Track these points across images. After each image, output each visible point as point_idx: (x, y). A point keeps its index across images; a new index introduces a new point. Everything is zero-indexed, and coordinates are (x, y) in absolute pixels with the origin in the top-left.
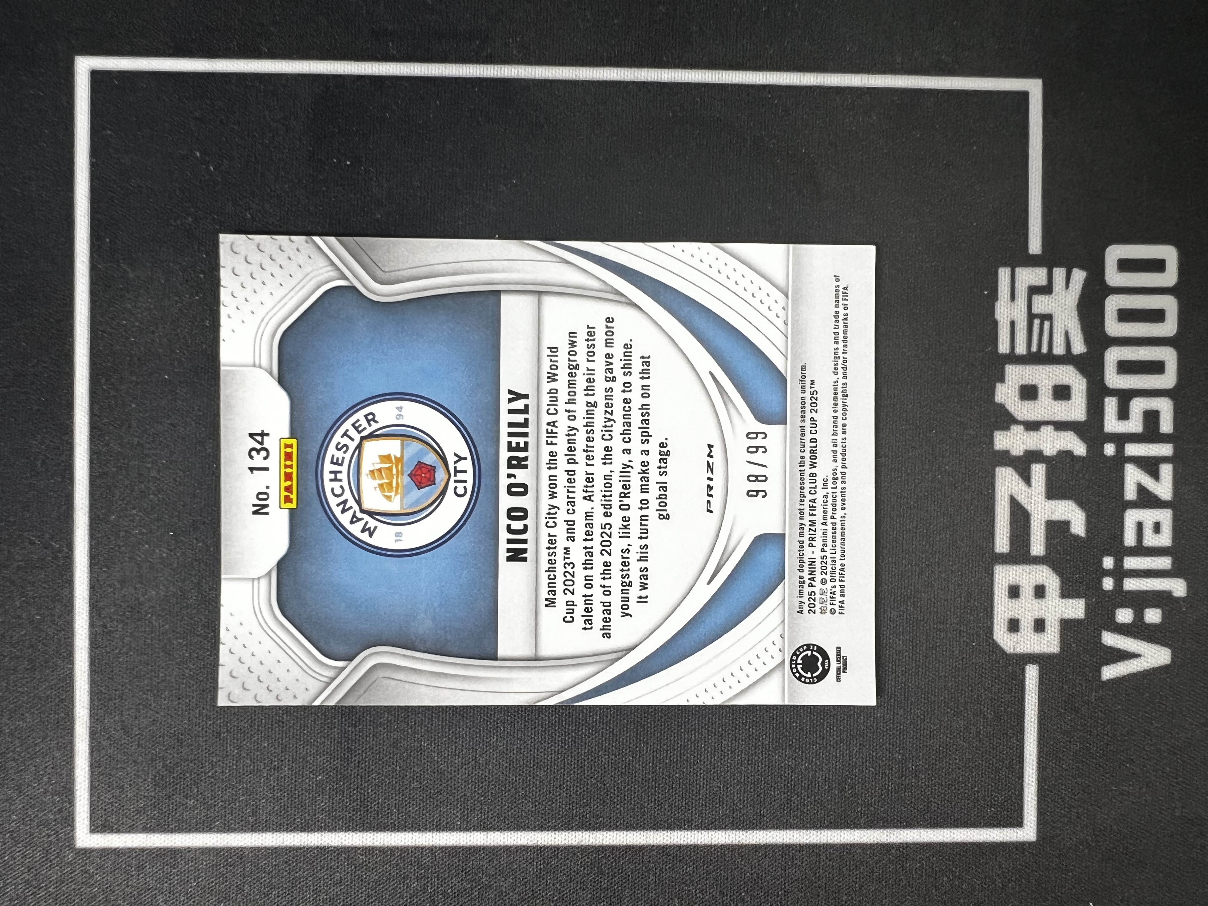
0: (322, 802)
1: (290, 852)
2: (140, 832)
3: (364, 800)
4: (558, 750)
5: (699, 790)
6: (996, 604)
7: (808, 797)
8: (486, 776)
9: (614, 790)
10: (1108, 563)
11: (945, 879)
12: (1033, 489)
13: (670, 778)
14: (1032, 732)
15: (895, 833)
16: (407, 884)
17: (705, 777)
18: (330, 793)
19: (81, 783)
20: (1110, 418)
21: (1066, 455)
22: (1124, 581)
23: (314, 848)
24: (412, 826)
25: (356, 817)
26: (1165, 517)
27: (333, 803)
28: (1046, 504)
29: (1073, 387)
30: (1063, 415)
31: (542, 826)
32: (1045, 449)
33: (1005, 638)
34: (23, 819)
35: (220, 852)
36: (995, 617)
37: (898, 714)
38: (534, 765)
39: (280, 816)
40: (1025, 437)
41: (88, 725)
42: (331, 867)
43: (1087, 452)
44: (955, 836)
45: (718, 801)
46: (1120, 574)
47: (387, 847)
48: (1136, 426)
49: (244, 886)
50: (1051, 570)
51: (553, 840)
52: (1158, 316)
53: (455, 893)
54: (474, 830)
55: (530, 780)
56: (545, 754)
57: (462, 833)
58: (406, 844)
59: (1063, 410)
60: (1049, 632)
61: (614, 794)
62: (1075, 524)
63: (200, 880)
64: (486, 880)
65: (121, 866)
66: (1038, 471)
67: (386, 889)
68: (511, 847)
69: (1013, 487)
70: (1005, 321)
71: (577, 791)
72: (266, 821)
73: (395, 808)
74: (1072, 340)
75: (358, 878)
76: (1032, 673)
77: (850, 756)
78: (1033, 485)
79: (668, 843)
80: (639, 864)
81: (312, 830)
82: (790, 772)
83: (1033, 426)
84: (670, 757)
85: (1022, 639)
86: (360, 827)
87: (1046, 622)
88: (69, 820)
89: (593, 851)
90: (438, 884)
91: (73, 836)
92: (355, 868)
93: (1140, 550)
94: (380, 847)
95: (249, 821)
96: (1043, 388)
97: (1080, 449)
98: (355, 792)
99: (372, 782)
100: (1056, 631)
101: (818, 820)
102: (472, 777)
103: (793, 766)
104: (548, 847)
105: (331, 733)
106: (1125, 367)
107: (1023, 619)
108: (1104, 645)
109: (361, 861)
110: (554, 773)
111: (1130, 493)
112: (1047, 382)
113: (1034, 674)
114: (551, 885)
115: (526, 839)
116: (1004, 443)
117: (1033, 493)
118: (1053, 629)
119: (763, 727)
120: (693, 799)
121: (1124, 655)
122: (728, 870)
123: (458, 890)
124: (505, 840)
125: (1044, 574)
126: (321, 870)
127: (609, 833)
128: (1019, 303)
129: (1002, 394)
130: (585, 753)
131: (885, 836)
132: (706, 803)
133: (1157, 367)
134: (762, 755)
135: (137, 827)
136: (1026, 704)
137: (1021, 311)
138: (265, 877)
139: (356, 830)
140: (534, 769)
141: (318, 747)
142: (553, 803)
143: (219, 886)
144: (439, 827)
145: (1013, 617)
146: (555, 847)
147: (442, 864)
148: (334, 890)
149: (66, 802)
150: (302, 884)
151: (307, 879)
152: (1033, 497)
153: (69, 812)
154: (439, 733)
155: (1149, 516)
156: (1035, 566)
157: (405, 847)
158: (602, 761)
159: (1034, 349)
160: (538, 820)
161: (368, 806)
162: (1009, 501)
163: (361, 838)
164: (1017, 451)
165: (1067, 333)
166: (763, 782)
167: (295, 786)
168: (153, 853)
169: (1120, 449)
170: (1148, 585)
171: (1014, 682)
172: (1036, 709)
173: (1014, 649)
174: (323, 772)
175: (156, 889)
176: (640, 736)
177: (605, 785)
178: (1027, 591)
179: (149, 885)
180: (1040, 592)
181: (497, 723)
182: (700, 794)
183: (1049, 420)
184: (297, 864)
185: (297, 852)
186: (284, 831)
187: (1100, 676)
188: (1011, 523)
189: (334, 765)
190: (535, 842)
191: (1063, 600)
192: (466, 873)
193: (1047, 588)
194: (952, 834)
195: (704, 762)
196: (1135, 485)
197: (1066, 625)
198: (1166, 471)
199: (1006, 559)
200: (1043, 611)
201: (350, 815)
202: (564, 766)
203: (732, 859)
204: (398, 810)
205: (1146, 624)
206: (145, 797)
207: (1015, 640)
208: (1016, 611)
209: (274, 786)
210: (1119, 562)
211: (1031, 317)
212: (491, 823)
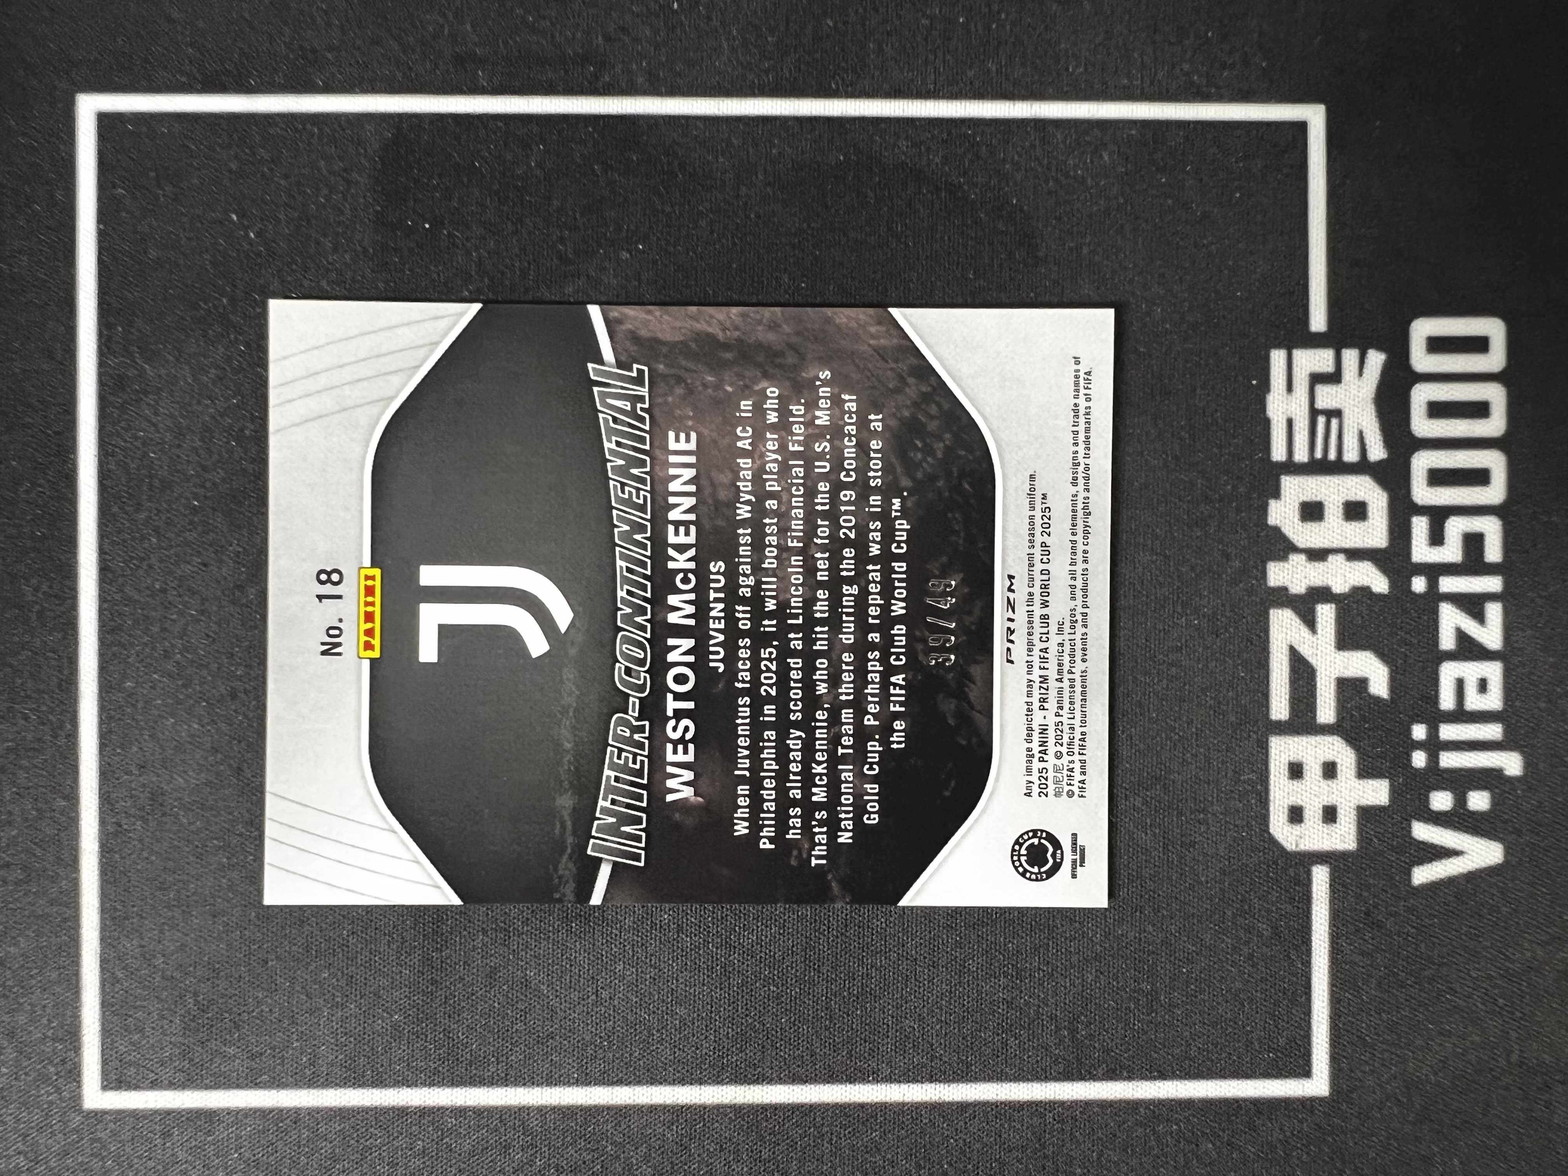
0: (400, 1048)
1: (358, 1113)
2: (165, 1089)
3: (453, 1045)
4: (704, 980)
5: (888, 1032)
6: (1272, 787)
7: (1029, 1040)
8: (610, 1015)
9: (777, 1032)
10: (1419, 732)
11: (1210, 1146)
12: (1319, 636)
13: (848, 1015)
14: (1322, 954)
15: (1143, 1086)
16: (509, 1154)
17: (895, 1015)
18: (409, 1038)
19: (89, 1027)
20: (1418, 543)
21: (1362, 593)
22: (1441, 756)
23: (389, 1109)
24: (516, 1079)
25: (443, 1068)
26: (1493, 671)
27: (413, 1051)
28: (1336, 655)
29: (1370, 503)
30: (1357, 540)
31: (683, 1079)
32: (1333, 584)
33: (1285, 832)
34: (16, 1073)
35: (269, 1114)
36: (1271, 804)
37: (1145, 931)
38: (672, 1000)
39: (345, 1067)
40: (1307, 570)
41: (99, 951)
42: (411, 1134)
43: (1390, 587)
44: (1222, 1090)
45: (911, 1045)
46: (1434, 746)
47: (483, 1107)
48: (1453, 553)
49: (299, 1158)
50: (1344, 742)
51: (698, 1097)
52: (1480, 410)
53: (571, 1166)
54: (595, 1084)
55: (667, 1020)
56: (686, 986)
57: (579, 1089)
58: (508, 1103)
59: (1357, 534)
60: (1343, 822)
61: (777, 1037)
62: (1375, 682)
63: (242, 1150)
64: (612, 1150)
65: (142, 1132)
66: (1326, 613)
67: (483, 1161)
68: (643, 1106)
69: (1293, 634)
70: (1280, 419)
71: (728, 1033)
72: (327, 1074)
73: (493, 1056)
74: (1367, 442)
75: (447, 1148)
76: (1320, 876)
77: (1083, 986)
78: (1319, 631)
79: (847, 1100)
80: (810, 1128)
81: (386, 1086)
82: (1005, 1007)
83: (1317, 555)
84: (849, 988)
85: (1307, 832)
86: (448, 1082)
87: (1339, 810)
88: (74, 1074)
89: (749, 1111)
90: (549, 1155)
91: (79, 1094)
92: (442, 1135)
93: (1461, 715)
94: (474, 1108)
95: (305, 1074)
96: (1331, 505)
97: (1380, 584)
98: (441, 1036)
99: (463, 1023)
100: (1352, 821)
101: (1042, 1069)
102: (592, 1016)
103: (1009, 999)
104: (691, 1106)
105: (410, 960)
106: (1438, 477)
107: (1308, 806)
108: (1415, 840)
109: (450, 1125)
110: (698, 1010)
111: (1447, 641)
112: (1336, 497)
113: (1324, 878)
114: (696, 1156)
115: (662, 1096)
116: (1281, 578)
117: (1319, 642)
118: (1347, 819)
119: (969, 948)
120: (879, 1043)
121: (1441, 853)
122: (925, 1135)
123: (575, 1163)
124: (636, 1098)
125: (1335, 748)
126: (398, 1137)
127: (770, 1087)
128: (1298, 396)
129: (1276, 513)
130: (738, 983)
131: (1131, 1090)
132: (896, 1047)
133: (1480, 477)
134: (969, 986)
135: (161, 1081)
136: (1313, 917)
137: (1300, 406)
138: (326, 1146)
139: (443, 1085)
140: (672, 1006)
141: (392, 978)
142: (697, 1049)
143: (267, 1158)
144: (551, 1081)
145: (1294, 804)
146: (700, 1106)
147: (554, 1129)
148: (414, 1163)
149: (71, 1050)
150: (374, 1155)
151: (380, 1149)
152: (1319, 647)
153: (75, 1064)
154: (548, 959)
155: (1471, 671)
156: (1323, 737)
157: (505, 1107)
158: (760, 995)
159: (1319, 455)
160: (678, 1072)
161: (458, 1054)
162: (1288, 653)
163: (449, 1095)
164: (1298, 588)
165: (1361, 435)
166: (970, 1021)
167: (364, 1028)
168: (183, 1116)
169: (1433, 584)
170: (1472, 760)
171: (1297, 888)
172: (1327, 924)
173: (1297, 846)
174: (401, 1010)
175: (186, 1162)
176: (810, 961)
177: (764, 1025)
178: (1313, 770)
179: (177, 1158)
180: (1330, 770)
181: (624, 946)
182: (888, 1037)
183: (1339, 546)
184: (367, 1130)
185: (367, 1113)
186: (350, 1086)
187: (1409, 880)
188: (1291, 681)
189: (414, 1001)
190: (675, 1099)
191: (1361, 782)
192: (585, 1140)
193: (1339, 766)
194: (1218, 1087)
195: (893, 995)
196: (1453, 631)
197: (1365, 814)
198: (1494, 612)
199: (1285, 727)
200: (1334, 796)
201: (436, 1065)
202: (712, 1000)
203: (930, 1120)
204: (498, 1059)
205: (1470, 812)
206: (171, 1043)
207: (1298, 833)
208: (1299, 796)
209: (337, 1029)
210: (1433, 731)
211: (1314, 413)
212: (617, 1075)
